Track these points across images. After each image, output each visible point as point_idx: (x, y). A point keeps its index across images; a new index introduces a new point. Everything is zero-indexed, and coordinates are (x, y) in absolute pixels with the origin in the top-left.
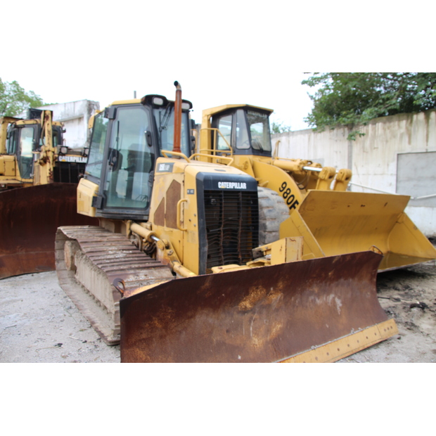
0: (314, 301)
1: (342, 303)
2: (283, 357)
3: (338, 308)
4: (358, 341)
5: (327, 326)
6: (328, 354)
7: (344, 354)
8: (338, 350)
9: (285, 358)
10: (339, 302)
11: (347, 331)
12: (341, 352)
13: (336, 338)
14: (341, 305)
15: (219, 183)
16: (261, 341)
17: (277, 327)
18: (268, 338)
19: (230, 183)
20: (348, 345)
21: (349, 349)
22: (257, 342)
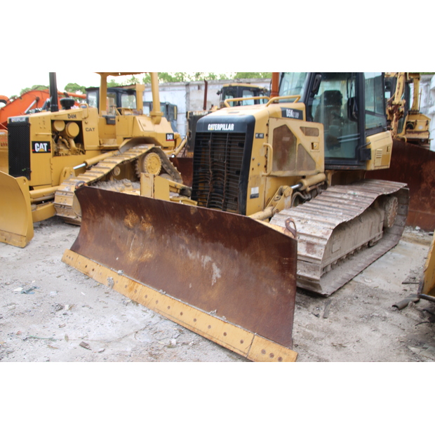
0: (185, 251)
1: (222, 274)
2: (138, 279)
3: (214, 278)
4: (210, 327)
5: (190, 286)
6: (169, 307)
7: (183, 322)
8: (181, 314)
9: (138, 281)
10: (217, 272)
11: (208, 307)
12: (181, 318)
13: (189, 303)
14: (219, 276)
15: (209, 125)
16: (134, 258)
17: (148, 255)
18: (139, 259)
19: (219, 125)
20: (195, 320)
21: (193, 324)
22: (131, 256)
